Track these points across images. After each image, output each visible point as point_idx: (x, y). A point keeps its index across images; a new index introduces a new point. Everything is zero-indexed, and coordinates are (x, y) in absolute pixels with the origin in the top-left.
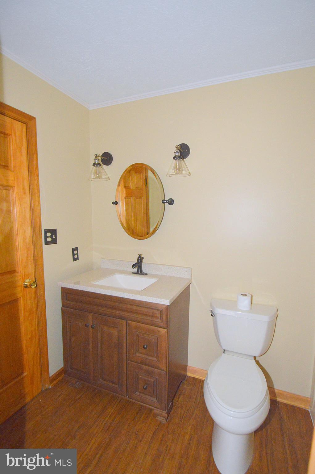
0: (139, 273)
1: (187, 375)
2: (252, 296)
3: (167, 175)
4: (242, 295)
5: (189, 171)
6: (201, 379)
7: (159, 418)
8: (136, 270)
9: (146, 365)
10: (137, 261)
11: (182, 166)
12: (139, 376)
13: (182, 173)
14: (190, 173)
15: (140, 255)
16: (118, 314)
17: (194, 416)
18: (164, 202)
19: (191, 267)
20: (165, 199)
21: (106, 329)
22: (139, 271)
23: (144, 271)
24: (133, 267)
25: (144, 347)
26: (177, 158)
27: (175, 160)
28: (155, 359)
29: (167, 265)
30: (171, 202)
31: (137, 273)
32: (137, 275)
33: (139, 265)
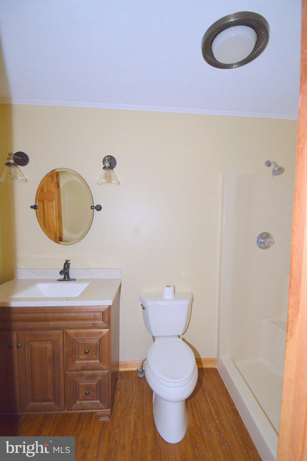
0: (66, 279)
1: (120, 371)
2: (174, 287)
3: (97, 183)
4: (167, 286)
5: (118, 180)
6: (133, 370)
7: (102, 419)
8: (63, 277)
9: (88, 370)
10: (63, 268)
11: (111, 176)
12: (80, 384)
13: (112, 182)
14: (119, 182)
15: (67, 261)
16: (53, 325)
17: (133, 405)
18: (92, 207)
19: (121, 268)
20: (94, 205)
21: (36, 344)
22: (66, 277)
23: (71, 276)
24: (60, 274)
25: (85, 352)
26: (107, 169)
27: (105, 170)
28: (98, 361)
29: (97, 269)
30: (99, 208)
31: (64, 280)
32: (65, 282)
33: (66, 271)
